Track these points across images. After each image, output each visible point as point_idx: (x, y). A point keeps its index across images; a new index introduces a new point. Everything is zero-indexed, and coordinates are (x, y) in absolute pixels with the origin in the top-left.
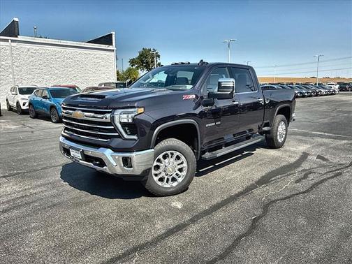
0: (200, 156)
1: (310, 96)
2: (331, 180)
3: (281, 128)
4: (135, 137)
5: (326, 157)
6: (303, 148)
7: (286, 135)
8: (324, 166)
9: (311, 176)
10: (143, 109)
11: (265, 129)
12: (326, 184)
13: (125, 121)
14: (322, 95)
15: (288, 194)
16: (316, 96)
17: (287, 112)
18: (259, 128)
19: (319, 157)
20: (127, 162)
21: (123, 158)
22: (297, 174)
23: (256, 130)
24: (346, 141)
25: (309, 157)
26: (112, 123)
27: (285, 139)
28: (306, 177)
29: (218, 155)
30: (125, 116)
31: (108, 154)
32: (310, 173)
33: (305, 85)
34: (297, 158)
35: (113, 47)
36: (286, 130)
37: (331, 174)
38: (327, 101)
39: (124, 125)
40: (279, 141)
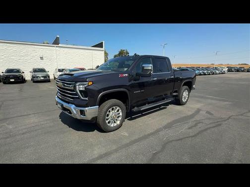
0: (131, 110)
1: (209, 74)
2: (213, 129)
3: (185, 94)
4: (87, 99)
5: (212, 113)
6: (198, 106)
7: (188, 97)
8: (210, 119)
9: (200, 125)
10: (92, 83)
11: (175, 94)
12: (209, 131)
13: (82, 89)
14: (216, 74)
15: (181, 137)
16: (213, 74)
17: (189, 85)
18: (171, 94)
19: (208, 112)
20: (82, 112)
21: (80, 110)
22: (191, 123)
23: (169, 95)
24: (227, 103)
25: (201, 112)
26: (74, 90)
27: (187, 100)
28: (196, 125)
29: (142, 109)
30: (81, 86)
31: (72, 107)
32: (200, 123)
33: (207, 68)
34: (193, 112)
35: (103, 49)
36: (189, 95)
37: (214, 125)
38: (219, 78)
39: (81, 91)
40: (184, 101)
